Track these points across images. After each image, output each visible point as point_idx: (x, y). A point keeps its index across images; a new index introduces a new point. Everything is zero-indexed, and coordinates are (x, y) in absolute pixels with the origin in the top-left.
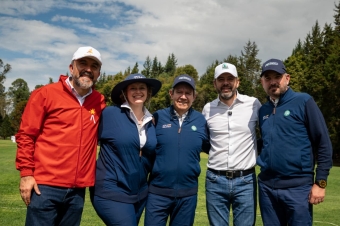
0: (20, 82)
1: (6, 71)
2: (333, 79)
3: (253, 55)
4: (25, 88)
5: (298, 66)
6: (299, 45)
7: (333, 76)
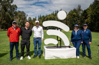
0: (30, 18)
1: (27, 16)
2: (96, 13)
3: (80, 8)
4: (31, 19)
5: (90, 10)
6: (91, 5)
7: (96, 12)
